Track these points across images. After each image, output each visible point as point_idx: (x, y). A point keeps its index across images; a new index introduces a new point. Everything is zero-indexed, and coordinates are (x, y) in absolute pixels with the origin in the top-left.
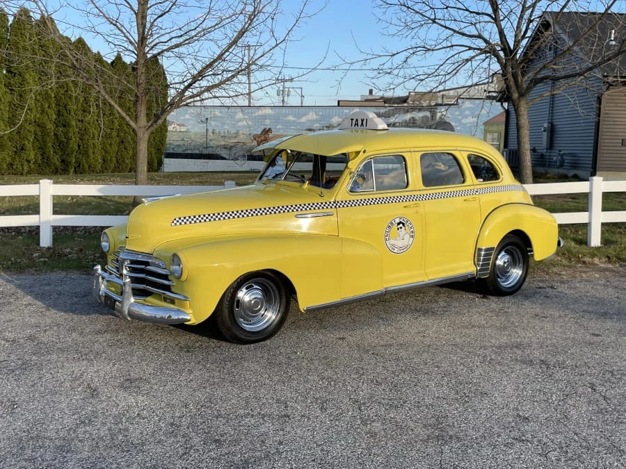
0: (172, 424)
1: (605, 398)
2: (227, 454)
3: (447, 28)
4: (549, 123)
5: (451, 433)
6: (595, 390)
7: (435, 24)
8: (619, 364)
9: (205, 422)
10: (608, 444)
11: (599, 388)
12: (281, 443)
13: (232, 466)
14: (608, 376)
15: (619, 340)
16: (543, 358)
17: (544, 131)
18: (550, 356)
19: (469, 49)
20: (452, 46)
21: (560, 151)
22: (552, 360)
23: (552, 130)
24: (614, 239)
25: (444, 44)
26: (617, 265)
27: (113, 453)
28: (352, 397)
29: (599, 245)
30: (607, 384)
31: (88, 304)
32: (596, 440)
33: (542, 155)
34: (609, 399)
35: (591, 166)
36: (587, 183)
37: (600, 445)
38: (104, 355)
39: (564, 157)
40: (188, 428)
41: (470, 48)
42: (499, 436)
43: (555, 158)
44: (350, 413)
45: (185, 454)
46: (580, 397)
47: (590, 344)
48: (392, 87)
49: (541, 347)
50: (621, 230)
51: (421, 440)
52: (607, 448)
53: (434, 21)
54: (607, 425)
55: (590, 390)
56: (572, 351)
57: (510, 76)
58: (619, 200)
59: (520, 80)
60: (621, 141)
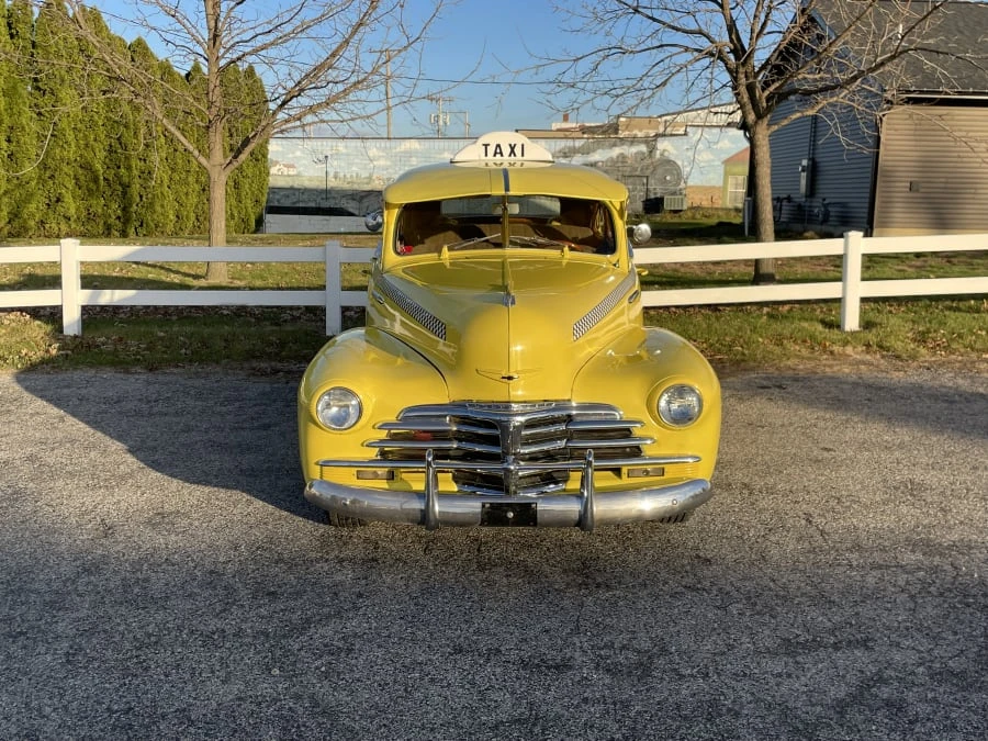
0: (212, 572)
1: (822, 533)
2: (282, 610)
3: (654, 20)
4: (809, 159)
5: (599, 580)
6: (810, 522)
7: (637, 15)
8: (851, 487)
9: (258, 569)
10: (814, 593)
11: (817, 520)
12: (360, 595)
13: (287, 626)
14: (833, 503)
15: (858, 456)
16: (746, 481)
17: (803, 171)
18: (757, 478)
19: (686, 51)
20: (661, 46)
21: (824, 200)
22: (758, 483)
23: (814, 171)
24: (878, 320)
25: (649, 44)
26: (878, 356)
27: (123, 610)
28: (471, 534)
29: (857, 329)
30: (829, 516)
31: (120, 413)
32: (799, 588)
33: (800, 206)
34: (828, 534)
35: (865, 220)
36: (840, 241)
37: (803, 595)
38: (130, 481)
39: (830, 209)
40: (234, 577)
41: (687, 49)
42: (665, 583)
43: (816, 210)
44: (464, 555)
45: (225, 610)
46: (788, 531)
47: (817, 461)
48: (576, 105)
49: (748, 466)
50: (892, 309)
51: (556, 590)
52: (812, 598)
53: (636, 11)
54: (818, 567)
55: (803, 522)
56: (790, 470)
57: (743, 89)
58: (900, 267)
59: (758, 95)
60: (908, 184)
